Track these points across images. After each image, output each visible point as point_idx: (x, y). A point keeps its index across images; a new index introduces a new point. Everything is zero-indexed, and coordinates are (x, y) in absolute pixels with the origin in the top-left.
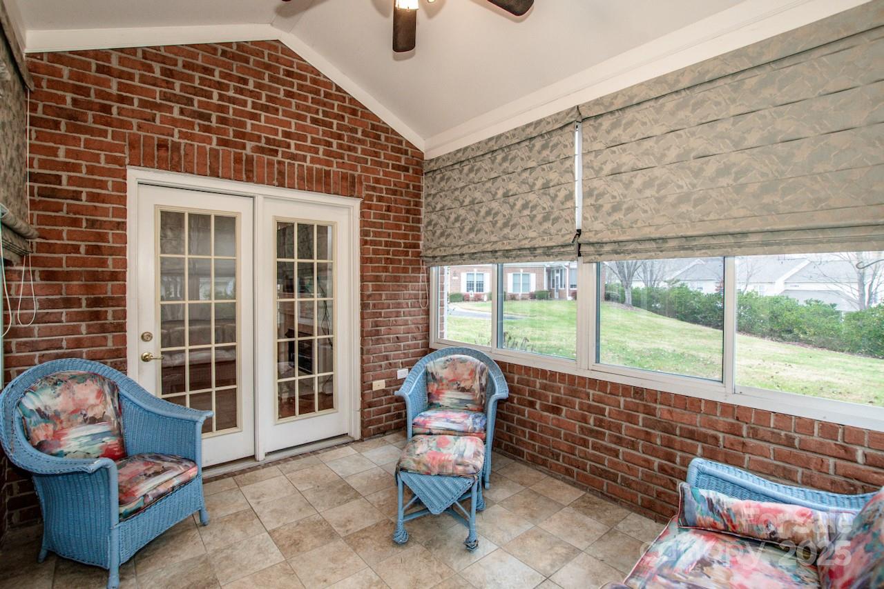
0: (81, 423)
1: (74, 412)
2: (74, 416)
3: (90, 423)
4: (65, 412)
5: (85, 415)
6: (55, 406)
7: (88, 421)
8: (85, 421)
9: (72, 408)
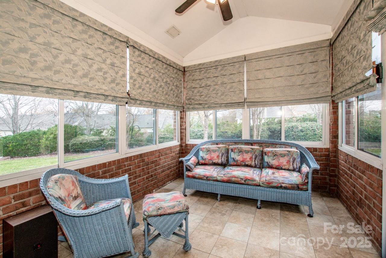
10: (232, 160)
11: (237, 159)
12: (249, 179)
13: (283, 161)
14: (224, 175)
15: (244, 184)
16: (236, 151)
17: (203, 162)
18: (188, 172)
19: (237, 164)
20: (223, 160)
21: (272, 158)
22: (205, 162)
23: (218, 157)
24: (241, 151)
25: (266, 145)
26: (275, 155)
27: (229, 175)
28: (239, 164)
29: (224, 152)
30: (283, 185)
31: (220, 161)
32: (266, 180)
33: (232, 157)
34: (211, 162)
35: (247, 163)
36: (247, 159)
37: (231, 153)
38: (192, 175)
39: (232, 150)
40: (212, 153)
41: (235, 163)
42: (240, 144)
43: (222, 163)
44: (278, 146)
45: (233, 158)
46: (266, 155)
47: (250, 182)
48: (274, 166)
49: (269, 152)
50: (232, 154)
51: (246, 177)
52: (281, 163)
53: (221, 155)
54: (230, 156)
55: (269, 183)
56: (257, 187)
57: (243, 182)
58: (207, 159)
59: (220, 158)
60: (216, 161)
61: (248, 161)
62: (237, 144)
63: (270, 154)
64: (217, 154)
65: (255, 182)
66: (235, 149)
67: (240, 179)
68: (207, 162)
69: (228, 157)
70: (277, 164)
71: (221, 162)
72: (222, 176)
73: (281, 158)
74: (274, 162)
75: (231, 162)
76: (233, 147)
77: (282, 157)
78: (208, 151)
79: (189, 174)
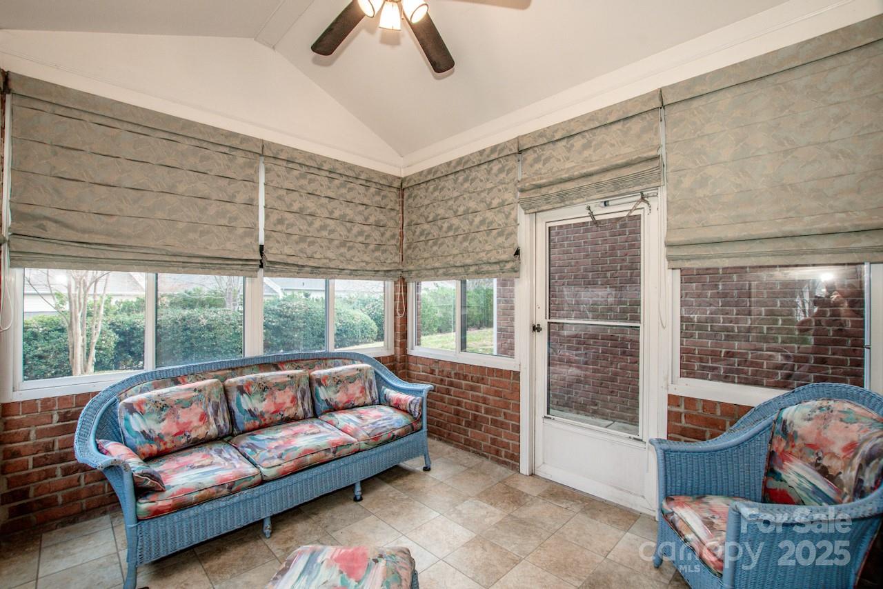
0: (811, 464)
1: (811, 446)
2: (808, 450)
3: (819, 472)
4: (803, 439)
5: (820, 459)
6: (799, 427)
7: (819, 468)
8: (817, 465)
9: (811, 440)
10: (248, 416)
11: (260, 410)
12: (341, 444)
13: (354, 390)
14: (280, 457)
15: (334, 460)
16: (252, 389)
17: (155, 448)
18: (150, 497)
19: (263, 423)
20: (221, 423)
21: (333, 389)
22: (163, 448)
23: (204, 417)
24: (265, 388)
25: (307, 365)
26: (339, 381)
27: (295, 454)
28: (267, 421)
29: (218, 400)
30: (396, 432)
31: (213, 430)
32: (368, 435)
33: (245, 407)
34: (184, 440)
35: (286, 415)
36: (284, 403)
37: (238, 400)
38: (170, 502)
39: (241, 390)
40: (180, 412)
41: (257, 423)
42: (246, 370)
43: (220, 431)
44: (329, 362)
45: (250, 411)
46: (320, 384)
47: (345, 451)
48: (340, 405)
49: (326, 378)
50: (242, 400)
51: (333, 444)
52: (351, 395)
53: (210, 410)
54: (239, 404)
55: (376, 439)
56: (356, 455)
57: (331, 455)
58: (168, 434)
59: (211, 419)
60: (199, 432)
61: (289, 408)
62: (239, 371)
63: (328, 382)
64: (198, 409)
65: (352, 448)
66: (249, 384)
67: (323, 453)
68: (169, 445)
69: (231, 411)
70: (345, 399)
71: (217, 432)
72: (277, 461)
73: (350, 386)
74: (339, 397)
75: (244, 421)
76: (242, 381)
77: (350, 383)
78: (163, 407)
79: (160, 503)
